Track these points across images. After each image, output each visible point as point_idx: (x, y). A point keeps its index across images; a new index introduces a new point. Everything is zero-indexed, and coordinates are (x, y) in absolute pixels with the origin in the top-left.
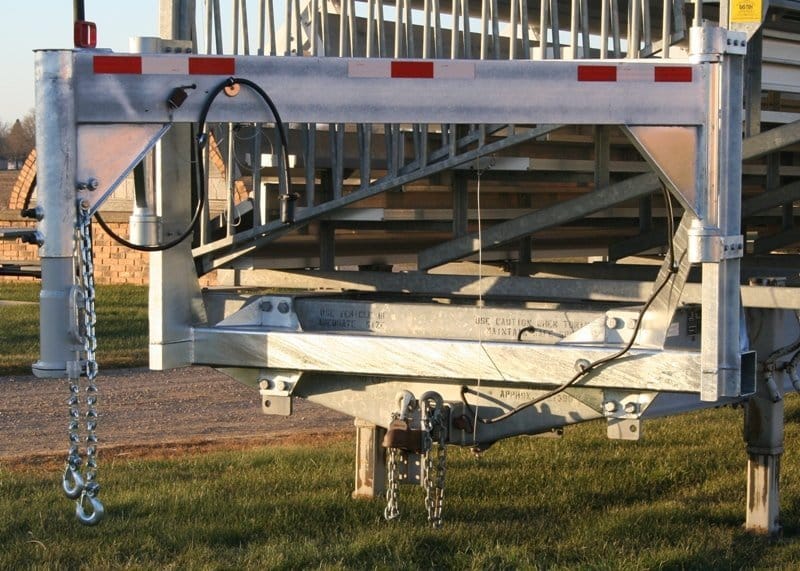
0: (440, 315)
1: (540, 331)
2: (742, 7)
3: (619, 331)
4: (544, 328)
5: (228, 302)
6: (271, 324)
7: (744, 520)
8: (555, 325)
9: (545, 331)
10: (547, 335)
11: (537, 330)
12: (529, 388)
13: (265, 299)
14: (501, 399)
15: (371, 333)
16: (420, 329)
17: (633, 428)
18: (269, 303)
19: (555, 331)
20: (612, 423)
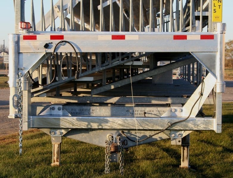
0: (114, 110)
1: (148, 113)
2: (216, 17)
3: (175, 113)
4: (149, 112)
5: (38, 107)
6: (55, 114)
7: (180, 165)
8: (153, 111)
9: (149, 113)
10: (150, 114)
11: (147, 113)
12: (144, 131)
13: (52, 106)
14: (135, 134)
15: (91, 116)
16: (107, 114)
17: (179, 141)
18: (54, 107)
19: (153, 113)
20: (173, 140)
